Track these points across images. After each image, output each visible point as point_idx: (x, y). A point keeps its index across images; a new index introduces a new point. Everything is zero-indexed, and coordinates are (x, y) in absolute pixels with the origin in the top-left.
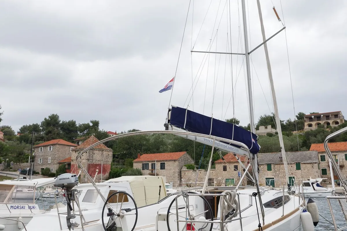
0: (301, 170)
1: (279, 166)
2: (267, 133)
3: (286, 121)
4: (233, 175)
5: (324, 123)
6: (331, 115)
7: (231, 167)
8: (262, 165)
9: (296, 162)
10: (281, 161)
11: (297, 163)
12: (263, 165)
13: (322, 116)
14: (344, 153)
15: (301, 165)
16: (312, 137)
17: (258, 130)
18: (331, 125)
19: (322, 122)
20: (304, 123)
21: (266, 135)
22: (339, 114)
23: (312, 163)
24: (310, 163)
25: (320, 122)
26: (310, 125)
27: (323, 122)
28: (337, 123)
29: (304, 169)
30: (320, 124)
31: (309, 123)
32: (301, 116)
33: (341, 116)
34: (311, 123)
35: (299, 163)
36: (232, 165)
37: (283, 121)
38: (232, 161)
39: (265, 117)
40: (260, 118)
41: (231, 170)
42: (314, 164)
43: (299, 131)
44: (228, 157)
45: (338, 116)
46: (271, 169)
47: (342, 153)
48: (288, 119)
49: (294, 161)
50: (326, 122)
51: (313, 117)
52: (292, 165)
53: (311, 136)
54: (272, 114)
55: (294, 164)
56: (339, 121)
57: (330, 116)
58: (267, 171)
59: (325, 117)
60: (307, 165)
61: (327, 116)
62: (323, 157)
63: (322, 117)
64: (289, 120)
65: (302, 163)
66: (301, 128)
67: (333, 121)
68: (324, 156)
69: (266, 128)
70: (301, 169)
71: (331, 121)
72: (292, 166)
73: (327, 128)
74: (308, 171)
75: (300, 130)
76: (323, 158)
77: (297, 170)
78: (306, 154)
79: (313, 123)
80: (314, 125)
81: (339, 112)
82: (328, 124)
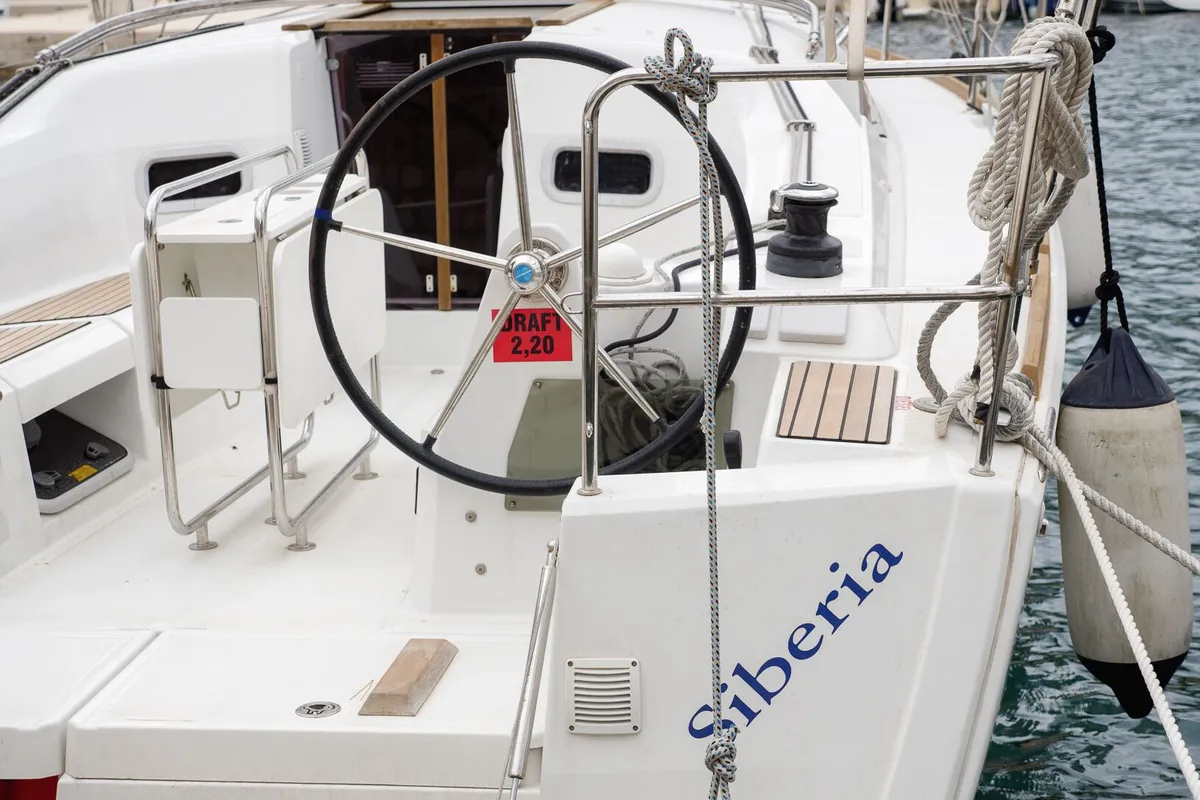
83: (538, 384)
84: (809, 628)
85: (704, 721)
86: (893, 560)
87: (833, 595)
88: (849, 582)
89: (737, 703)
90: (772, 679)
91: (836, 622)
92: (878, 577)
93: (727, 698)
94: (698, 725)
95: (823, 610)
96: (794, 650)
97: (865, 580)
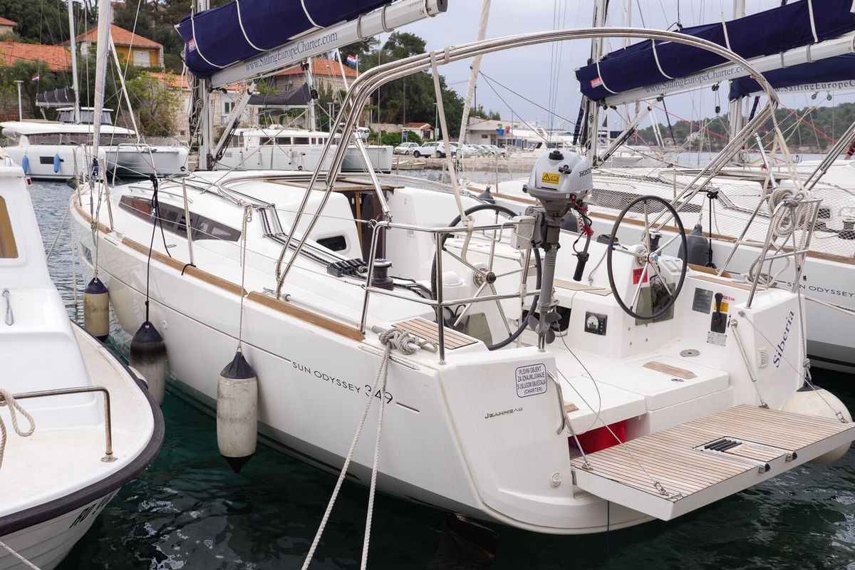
83: (642, 289)
84: (785, 333)
86: (793, 315)
87: (787, 324)
90: (782, 346)
91: (788, 331)
95: (786, 329)
96: (784, 338)
97: (791, 320)
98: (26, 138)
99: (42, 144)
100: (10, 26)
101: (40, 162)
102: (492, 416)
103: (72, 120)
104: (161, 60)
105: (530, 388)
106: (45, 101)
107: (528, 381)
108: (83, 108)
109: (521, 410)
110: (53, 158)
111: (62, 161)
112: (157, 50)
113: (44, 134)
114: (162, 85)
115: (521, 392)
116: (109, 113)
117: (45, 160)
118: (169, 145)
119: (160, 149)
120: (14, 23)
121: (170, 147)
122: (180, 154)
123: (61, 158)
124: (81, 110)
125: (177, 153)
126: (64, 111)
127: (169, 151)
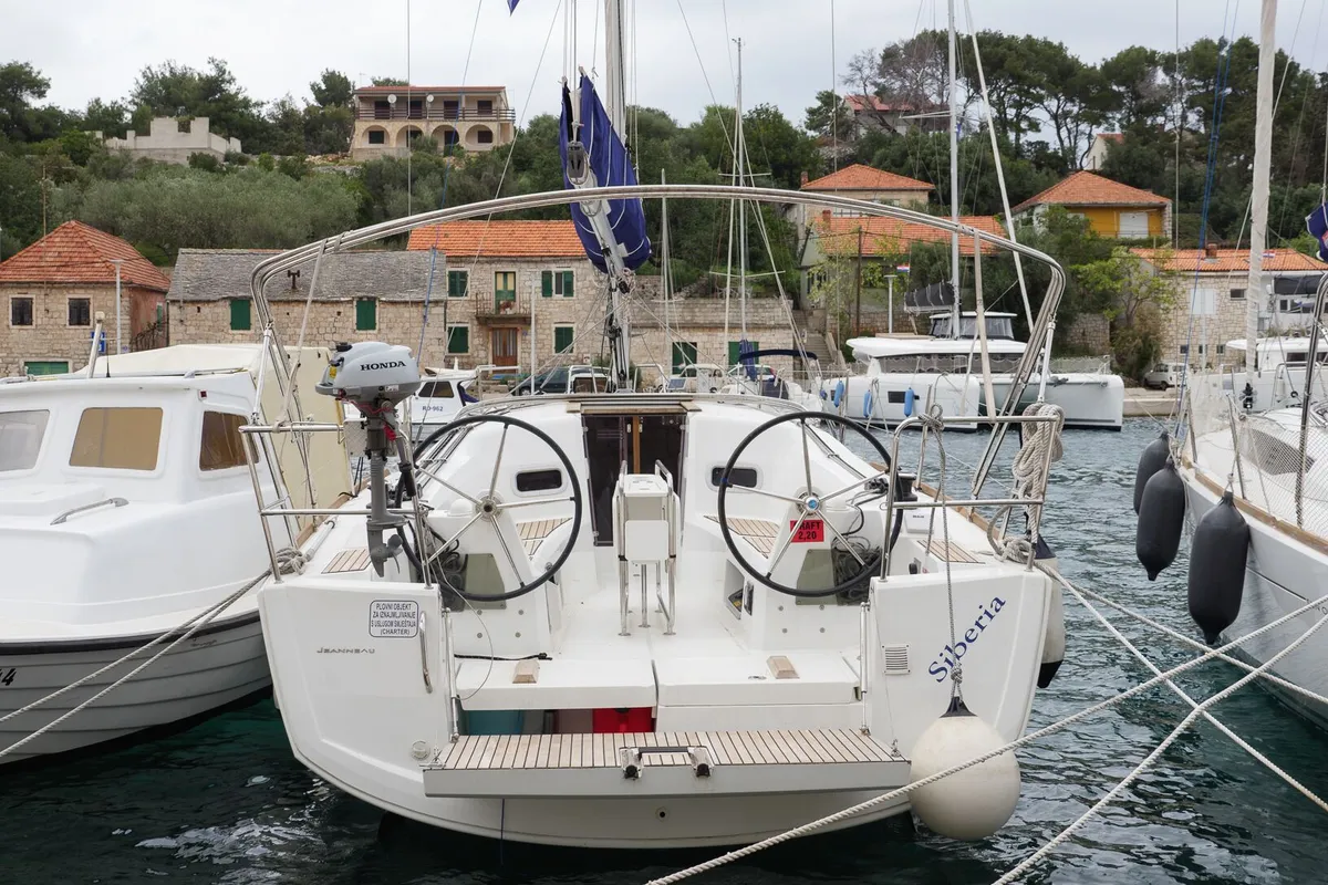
0: (375, 332)
1: (284, 309)
2: (194, 155)
3: (271, 106)
4: (63, 347)
5: (435, 131)
6: (467, 99)
7: (52, 307)
8: (209, 302)
9: (360, 294)
10: (294, 287)
11: (361, 298)
12: (214, 301)
13: (430, 98)
14: (539, 265)
15: (377, 309)
16: (395, 188)
17: (147, 133)
18: (462, 142)
19: (427, 127)
20: (353, 125)
21: (186, 163)
22: (498, 99)
23: (424, 302)
24: (416, 303)
25: (421, 125)
26: (377, 136)
27: (433, 126)
28: (485, 136)
29: (390, 325)
30: (420, 132)
31: (372, 124)
32: (334, 89)
33: (503, 107)
34: (383, 124)
35: (372, 301)
36: (59, 296)
37: (256, 104)
38: (59, 277)
39: (168, 74)
40: (144, 75)
41: (52, 321)
42: (430, 305)
43: (331, 157)
44: (41, 257)
45: (494, 106)
46: (250, 324)
47: (532, 265)
48: (280, 97)
49: (347, 292)
50: (444, 126)
51: (392, 99)
52: (341, 309)
53: (390, 186)
54: (212, 66)
55: (351, 302)
56: (494, 127)
57: (463, 105)
58: (230, 331)
59: (442, 107)
60: (402, 309)
61: (450, 103)
62: (459, 279)
63: (429, 106)
64: (283, 104)
65: (384, 299)
66: (337, 145)
67: (472, 124)
68: (464, 275)
69: (184, 128)
70: (377, 327)
71: (462, 127)
72: (339, 313)
73: (447, 153)
74: (402, 336)
75: (332, 151)
76: (458, 284)
77: (359, 328)
78: (399, 262)
79: (392, 127)
80: (393, 136)
81: (499, 90)
82: (451, 136)
83: (810, 552)
84: (972, 630)
85: (934, 668)
86: (1002, 604)
87: (981, 618)
88: (986, 612)
89: (947, 660)
90: (959, 651)
91: (982, 628)
92: (997, 610)
93: (943, 658)
94: (932, 670)
95: (977, 624)
96: (967, 639)
97: (992, 612)
98: (876, 361)
99: (894, 372)
100: (924, 190)
101: (887, 399)
102: (327, 651)
103: (949, 333)
104: (1168, 226)
105: (390, 628)
106: (914, 305)
107: (388, 619)
108: (964, 314)
109: (372, 652)
110: (904, 393)
111: (917, 398)
112: (1161, 209)
113: (897, 357)
114: (1148, 268)
115: (376, 631)
116: (1009, 320)
117: (896, 397)
118: (1091, 371)
119: (1073, 377)
120: (930, 186)
121: (1091, 375)
122: (1110, 386)
123: (916, 394)
124: (961, 317)
125: (1105, 384)
126: (941, 319)
127: (1092, 381)
